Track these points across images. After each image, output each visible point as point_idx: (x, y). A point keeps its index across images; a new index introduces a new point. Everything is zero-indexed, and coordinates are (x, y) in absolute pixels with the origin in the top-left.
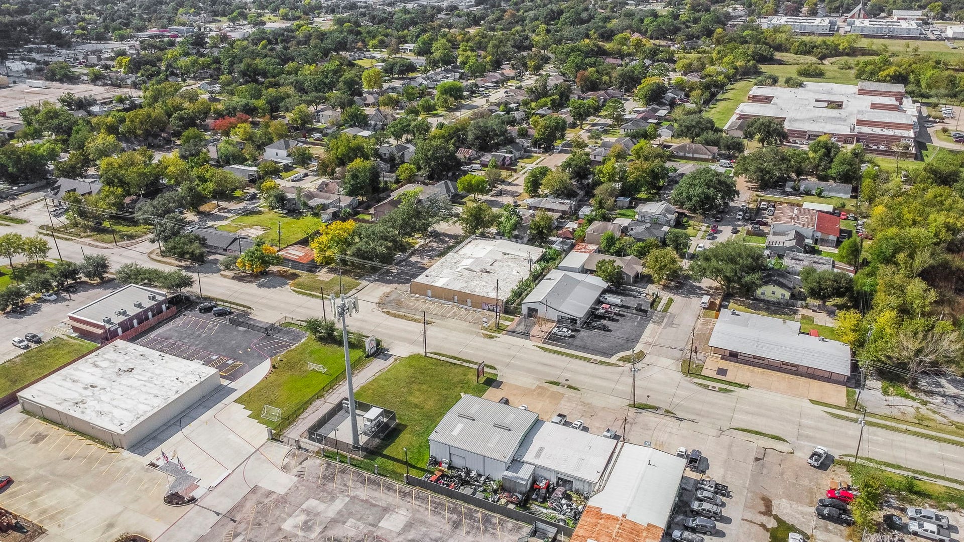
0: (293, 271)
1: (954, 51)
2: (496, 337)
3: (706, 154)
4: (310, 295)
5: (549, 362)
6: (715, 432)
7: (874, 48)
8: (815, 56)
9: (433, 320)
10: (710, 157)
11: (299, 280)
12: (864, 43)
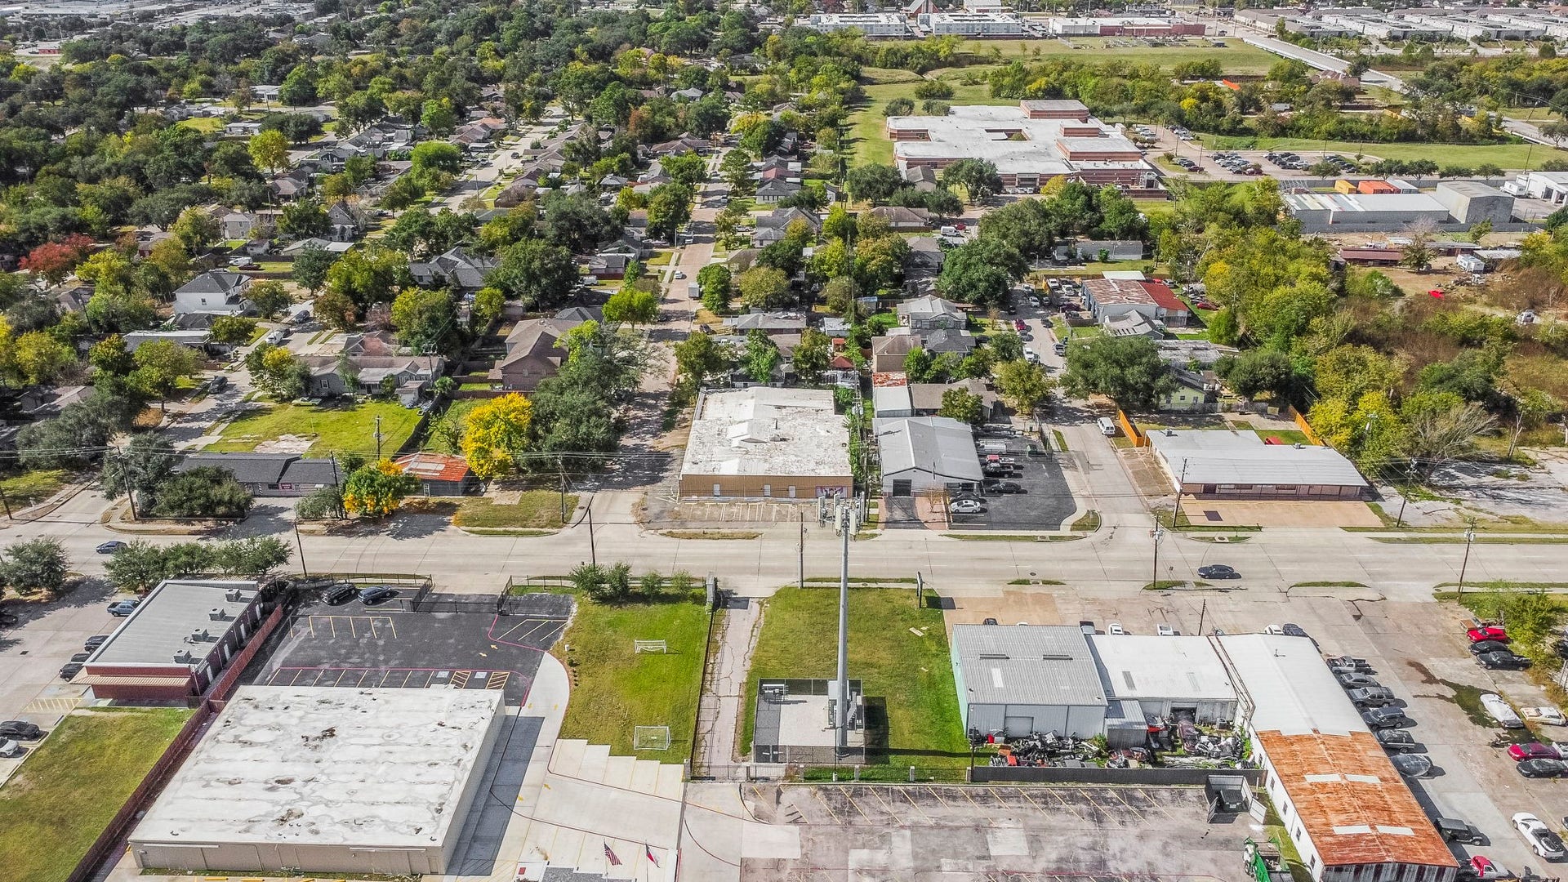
0: (438, 499)
1: (1076, 51)
2: (876, 535)
3: (915, 220)
4: (509, 533)
5: (984, 554)
6: (1279, 597)
7: (983, 53)
8: (912, 69)
9: (759, 531)
10: (922, 225)
11: (460, 513)
12: (967, 47)
